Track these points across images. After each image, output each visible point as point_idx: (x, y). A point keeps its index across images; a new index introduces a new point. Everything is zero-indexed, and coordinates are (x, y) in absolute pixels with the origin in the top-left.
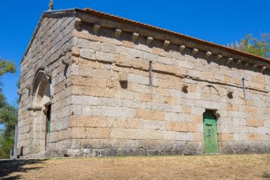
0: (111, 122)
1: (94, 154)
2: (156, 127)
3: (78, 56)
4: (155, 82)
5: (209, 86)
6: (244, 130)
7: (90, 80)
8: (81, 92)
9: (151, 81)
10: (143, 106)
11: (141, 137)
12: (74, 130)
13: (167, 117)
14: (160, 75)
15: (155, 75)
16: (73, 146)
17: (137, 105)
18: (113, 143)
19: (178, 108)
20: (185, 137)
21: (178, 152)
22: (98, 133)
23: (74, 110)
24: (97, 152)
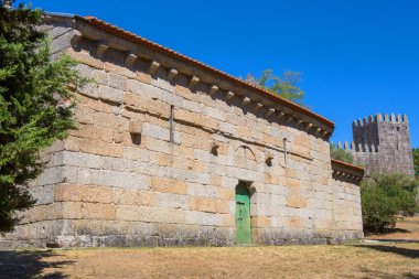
0: (117, 195)
1: (95, 243)
2: (177, 204)
3: (74, 90)
4: (177, 138)
5: (244, 147)
6: (284, 212)
7: (90, 129)
8: (76, 147)
9: (172, 135)
10: (161, 172)
11: (156, 219)
12: (66, 205)
13: (191, 190)
14: (184, 127)
15: (177, 126)
16: (64, 231)
17: (152, 171)
18: (119, 227)
19: (205, 178)
20: (213, 220)
21: (203, 243)
22: (100, 211)
23: (66, 174)
24: (99, 241)
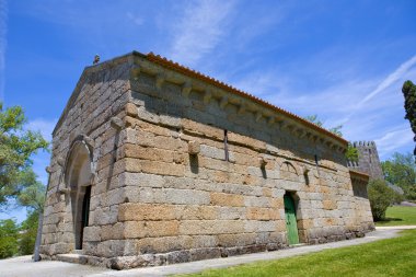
0: (179, 210)
1: (158, 261)
2: (236, 216)
3: (135, 116)
4: (232, 157)
5: (287, 163)
7: (151, 151)
8: (138, 168)
9: (227, 154)
10: (220, 188)
12: (129, 225)
13: (248, 201)
14: (238, 148)
15: (231, 147)
16: (126, 251)
17: (212, 186)
18: (183, 240)
19: (258, 190)
20: (268, 227)
21: (260, 249)
22: (163, 227)
23: (127, 195)
24: (162, 258)
